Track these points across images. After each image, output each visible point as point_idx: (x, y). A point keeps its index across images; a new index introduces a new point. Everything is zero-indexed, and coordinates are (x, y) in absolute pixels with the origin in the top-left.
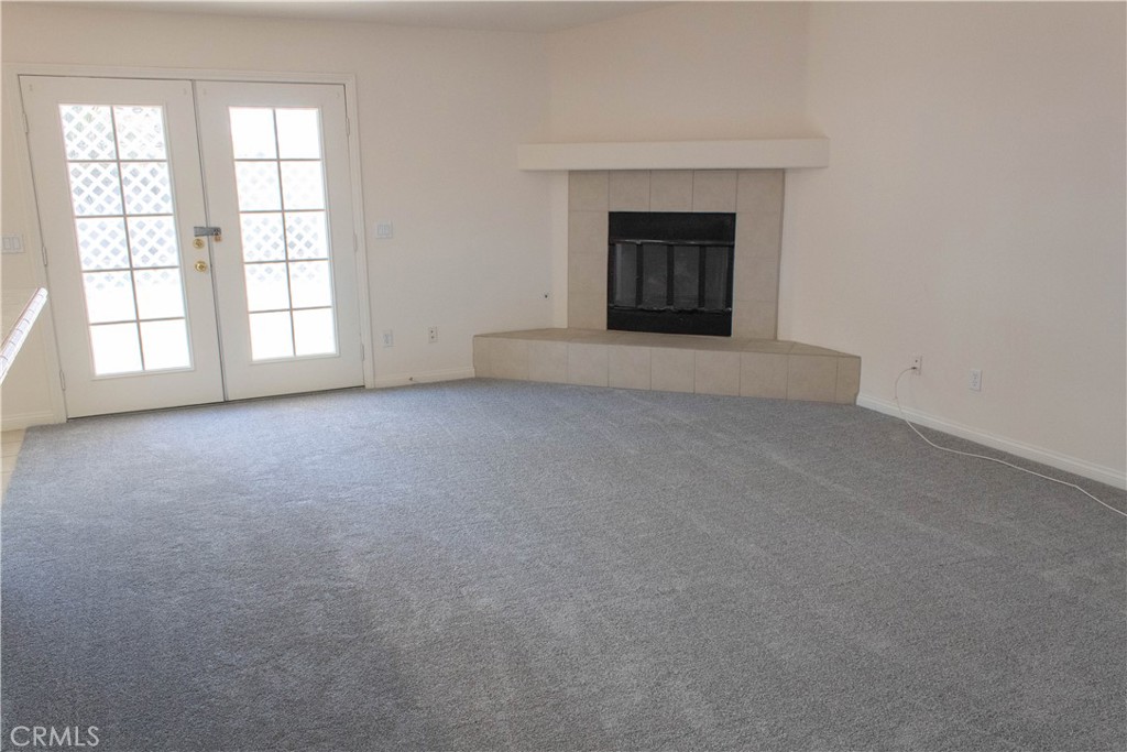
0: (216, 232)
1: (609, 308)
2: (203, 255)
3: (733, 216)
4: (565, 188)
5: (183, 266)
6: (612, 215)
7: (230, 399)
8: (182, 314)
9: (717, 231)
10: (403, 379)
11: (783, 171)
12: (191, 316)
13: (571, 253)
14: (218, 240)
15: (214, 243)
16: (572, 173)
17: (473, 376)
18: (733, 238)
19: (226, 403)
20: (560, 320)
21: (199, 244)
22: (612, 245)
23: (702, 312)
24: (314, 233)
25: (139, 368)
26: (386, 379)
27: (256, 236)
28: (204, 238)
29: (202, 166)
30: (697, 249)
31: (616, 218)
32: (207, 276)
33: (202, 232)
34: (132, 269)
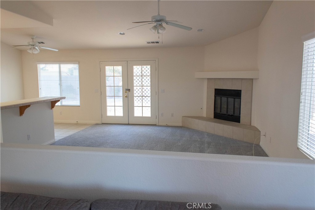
0: (129, 90)
1: (214, 113)
2: (126, 94)
3: (241, 91)
4: (207, 82)
5: (123, 96)
6: (215, 89)
7: (130, 123)
8: (122, 106)
9: (237, 94)
10: (164, 124)
11: (252, 79)
12: (124, 106)
13: (207, 98)
14: (129, 91)
15: (129, 92)
16: (208, 79)
17: (181, 126)
18: (241, 96)
19: (129, 124)
20: (205, 115)
21: (126, 92)
22: (215, 97)
23: (234, 116)
24: (148, 91)
25: (114, 115)
26: (160, 124)
27: (137, 91)
28: (127, 91)
29: (128, 77)
30: (233, 99)
31: (216, 90)
32: (127, 98)
33: (127, 90)
34: (114, 96)
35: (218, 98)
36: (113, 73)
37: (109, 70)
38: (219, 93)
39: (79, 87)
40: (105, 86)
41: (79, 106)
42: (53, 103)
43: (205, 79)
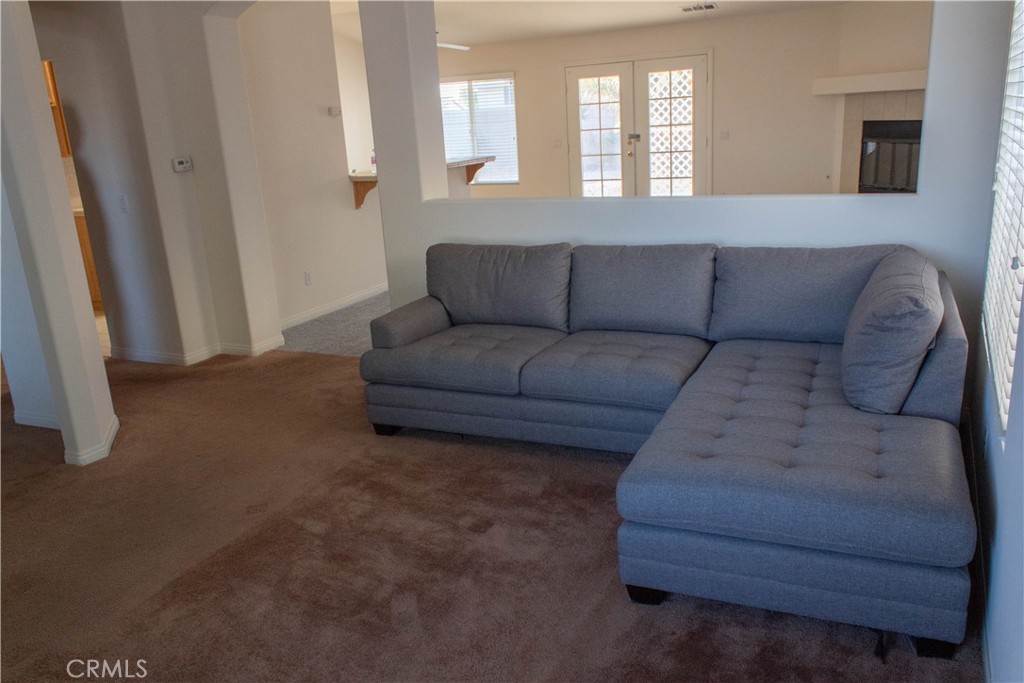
0: (638, 137)
2: (630, 149)
4: (843, 102)
5: (623, 154)
6: (864, 122)
8: (620, 178)
12: (624, 180)
13: (844, 149)
14: (639, 140)
15: (637, 142)
16: (848, 96)
21: (630, 143)
22: (863, 143)
24: (685, 136)
27: (657, 138)
28: (632, 140)
29: (635, 106)
30: (907, 145)
31: (866, 124)
32: (632, 159)
33: (632, 136)
34: (601, 155)
35: (871, 147)
36: (596, 96)
37: (587, 87)
38: (873, 130)
39: (515, 136)
40: (578, 130)
41: (517, 184)
42: (471, 170)
43: (841, 95)
